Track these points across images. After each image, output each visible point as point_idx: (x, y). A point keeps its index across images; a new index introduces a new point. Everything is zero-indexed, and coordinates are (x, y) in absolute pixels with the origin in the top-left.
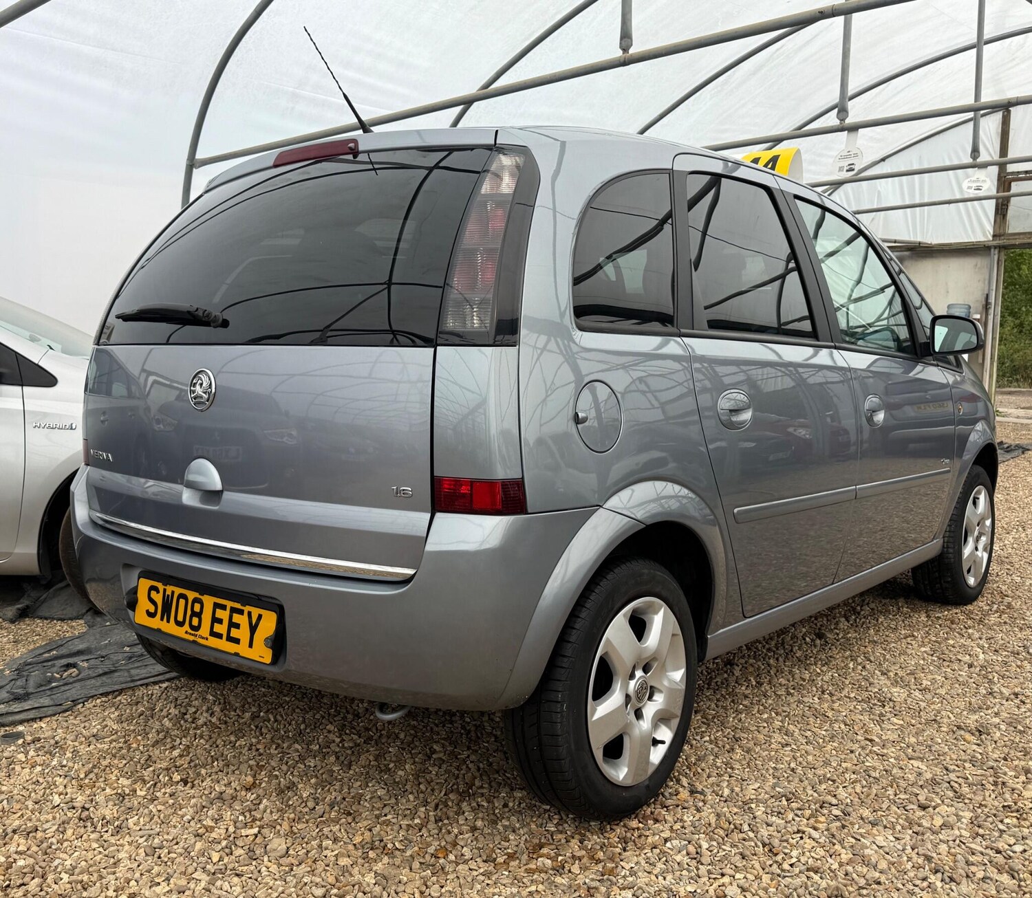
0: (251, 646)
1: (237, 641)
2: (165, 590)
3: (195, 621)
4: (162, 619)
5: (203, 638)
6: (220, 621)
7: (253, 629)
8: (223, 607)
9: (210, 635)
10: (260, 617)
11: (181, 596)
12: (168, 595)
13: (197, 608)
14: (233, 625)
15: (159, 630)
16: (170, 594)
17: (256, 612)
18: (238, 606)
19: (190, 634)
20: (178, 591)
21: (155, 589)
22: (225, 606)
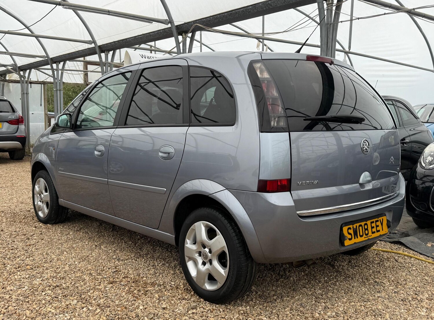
0: (383, 230)
1: (379, 231)
2: (353, 227)
3: (367, 232)
4: (355, 238)
5: (370, 236)
6: (373, 227)
7: (382, 224)
8: (373, 222)
9: (372, 234)
10: (383, 219)
11: (361, 225)
12: (355, 228)
13: (366, 227)
14: (377, 226)
15: (355, 243)
17: (381, 218)
18: (377, 219)
19: (366, 237)
20: (358, 225)
21: (349, 228)
22: (374, 221)
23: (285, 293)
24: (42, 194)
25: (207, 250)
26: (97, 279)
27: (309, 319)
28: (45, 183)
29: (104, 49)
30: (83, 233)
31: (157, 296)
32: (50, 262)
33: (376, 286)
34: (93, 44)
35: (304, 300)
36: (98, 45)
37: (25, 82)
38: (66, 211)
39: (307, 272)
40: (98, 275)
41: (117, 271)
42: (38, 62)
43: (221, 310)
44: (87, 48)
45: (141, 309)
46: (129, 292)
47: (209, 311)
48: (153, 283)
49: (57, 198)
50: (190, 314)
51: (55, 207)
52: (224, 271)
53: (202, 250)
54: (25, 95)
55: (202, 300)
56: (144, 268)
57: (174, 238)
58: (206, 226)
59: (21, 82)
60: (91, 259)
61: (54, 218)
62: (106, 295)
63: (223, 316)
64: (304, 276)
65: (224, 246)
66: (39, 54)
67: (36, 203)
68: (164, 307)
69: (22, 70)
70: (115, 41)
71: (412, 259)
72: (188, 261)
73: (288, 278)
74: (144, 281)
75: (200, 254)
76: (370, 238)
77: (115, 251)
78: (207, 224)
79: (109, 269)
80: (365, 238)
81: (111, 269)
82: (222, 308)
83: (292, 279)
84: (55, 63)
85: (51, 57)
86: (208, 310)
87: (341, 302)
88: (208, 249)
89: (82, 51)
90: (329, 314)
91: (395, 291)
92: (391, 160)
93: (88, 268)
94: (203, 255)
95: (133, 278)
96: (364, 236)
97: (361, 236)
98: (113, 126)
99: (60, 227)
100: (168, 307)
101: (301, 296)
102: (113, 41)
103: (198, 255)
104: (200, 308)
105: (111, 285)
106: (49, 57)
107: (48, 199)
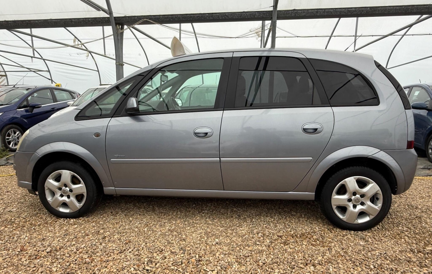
24: (67, 187)
28: (74, 175)
52: (377, 206)
53: (353, 197)
57: (314, 195)
58: (357, 180)
65: (379, 190)
67: (49, 199)
72: (336, 208)
75: (350, 200)
88: (359, 195)
103: (347, 202)
107: (83, 191)
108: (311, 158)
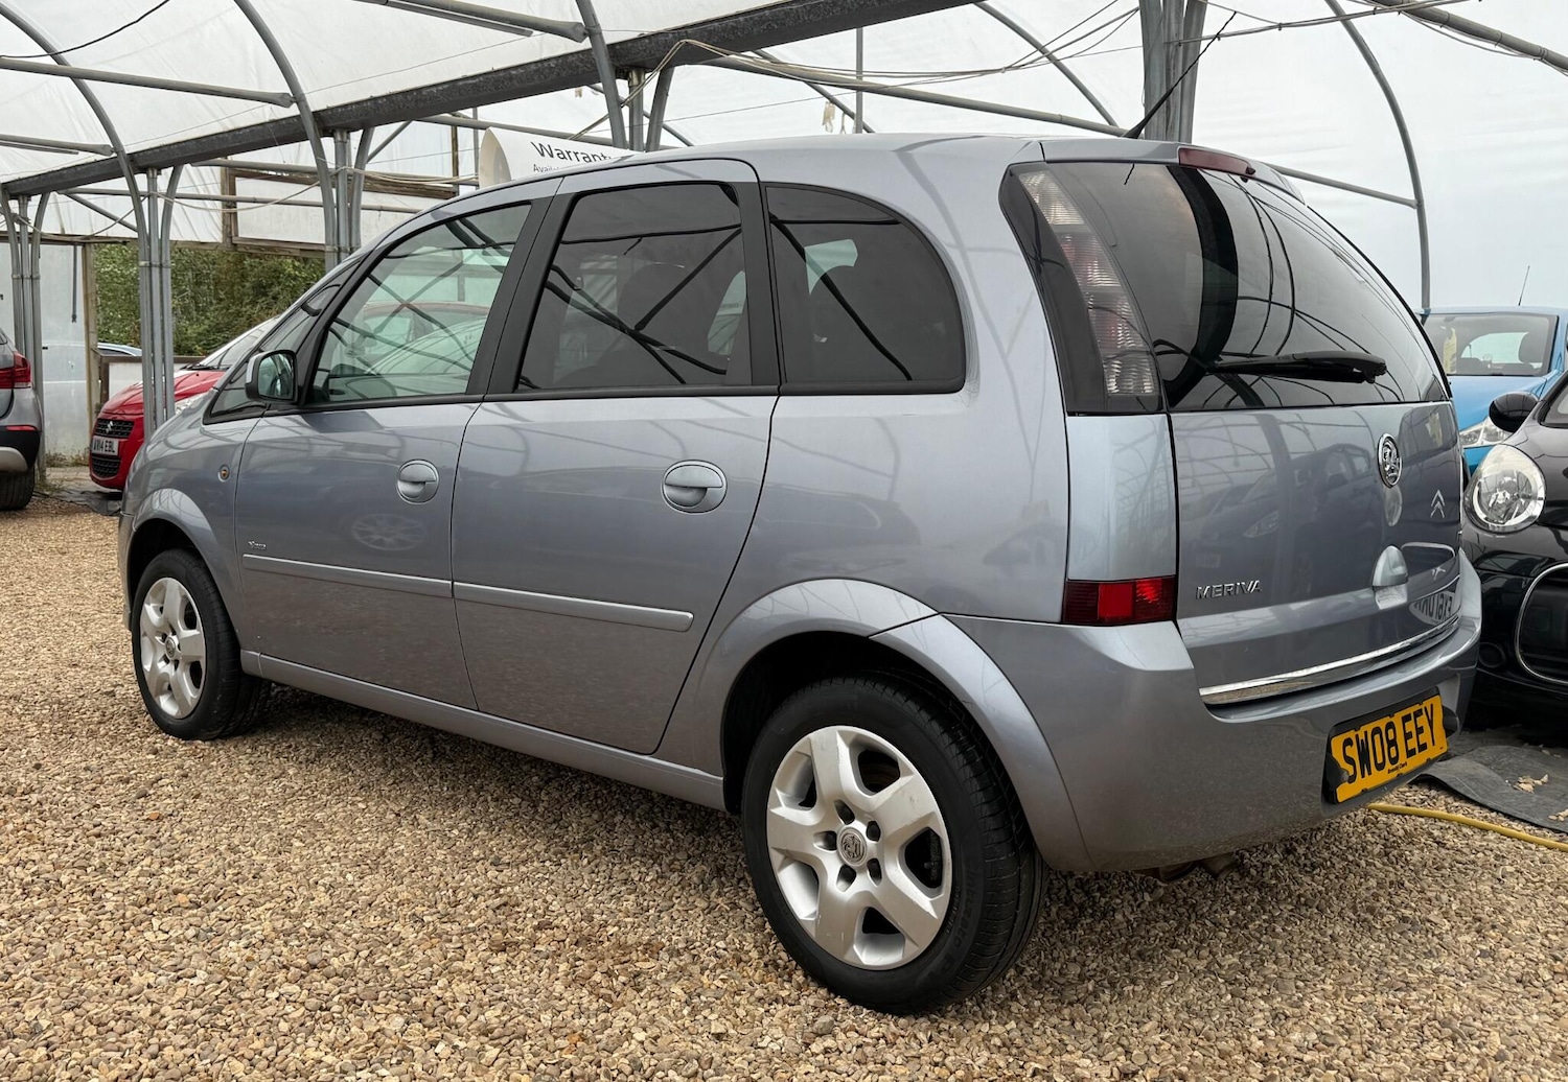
0: (1434, 744)
1: (1423, 747)
2: (1357, 736)
3: (1393, 751)
4: (1363, 776)
5: (1403, 766)
6: (1410, 735)
7: (1431, 724)
8: (1406, 719)
9: (1407, 757)
10: (1432, 705)
11: (1377, 731)
12: (1362, 741)
13: (1391, 734)
15: (1365, 791)
16: (1364, 738)
17: (1427, 704)
19: (1393, 770)
20: (1369, 728)
21: (1348, 742)
22: (1410, 715)
23: (1115, 968)
24: (174, 633)
25: (859, 826)
26: (445, 937)
27: (1236, 1057)
28: (185, 597)
29: (333, 122)
30: (332, 770)
31: (677, 990)
32: (254, 877)
33: (1410, 934)
34: (295, 105)
35: (1192, 990)
36: (312, 110)
37: (25, 238)
38: (263, 691)
39: (1161, 891)
40: (445, 919)
41: (505, 904)
42: (79, 169)
43: (921, 1036)
44: (267, 120)
45: (642, 1043)
46: (576, 980)
47: (882, 1041)
48: (649, 943)
49: (235, 647)
50: (818, 1055)
51: (224, 680)
52: (931, 902)
53: (841, 827)
54: (27, 283)
55: (842, 1002)
56: (596, 889)
57: (721, 786)
58: (856, 745)
59: (12, 238)
60: (399, 862)
61: (220, 719)
62: (499, 995)
63: (937, 1059)
64: (1155, 906)
65: (932, 814)
66: (84, 141)
67: (147, 667)
68: (719, 1031)
69: (14, 197)
70: (375, 95)
71: (1491, 836)
72: (782, 866)
73: (1106, 913)
74: (613, 940)
75: (830, 840)
76: (1403, 770)
77: (470, 831)
78: (859, 735)
79: (476, 897)
80: (1389, 771)
81: (480, 898)
82: (922, 1028)
83: (1119, 917)
84: (143, 170)
85: (129, 150)
86: (878, 1039)
87: (1318, 994)
88: (863, 822)
89: (248, 130)
90: (1296, 1036)
91: (1481, 951)
92: (1436, 503)
93: (400, 897)
94: (846, 846)
95: (570, 929)
96: (1388, 766)
97: (1380, 767)
98: (465, 394)
99: (242, 749)
100: (731, 1031)
101: (1176, 978)
102: (367, 97)
103: (821, 844)
104: (845, 1033)
105: (503, 957)
106: (123, 151)
107: (200, 652)
108: (690, 616)
